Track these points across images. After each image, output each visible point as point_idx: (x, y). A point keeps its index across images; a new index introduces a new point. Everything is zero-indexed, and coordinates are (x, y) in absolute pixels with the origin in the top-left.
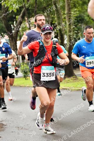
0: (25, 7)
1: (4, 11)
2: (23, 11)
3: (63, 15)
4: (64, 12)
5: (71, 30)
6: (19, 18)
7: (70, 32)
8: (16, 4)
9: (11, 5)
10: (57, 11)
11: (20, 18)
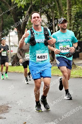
0: (32, 4)
2: (30, 7)
3: (64, 11)
4: (65, 9)
5: (71, 24)
7: (70, 26)
9: (19, 1)
11: (27, 13)
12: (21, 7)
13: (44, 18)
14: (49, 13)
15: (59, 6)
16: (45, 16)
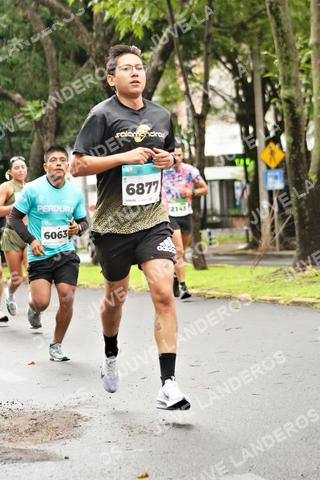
0: (173, 21)
1: (102, 34)
3: (301, 49)
4: (306, 41)
6: (152, 60)
8: (140, 10)
9: (124, 12)
10: (282, 36)
11: (156, 58)
12: (129, 34)
13: (221, 77)
14: (240, 58)
15: (282, 31)
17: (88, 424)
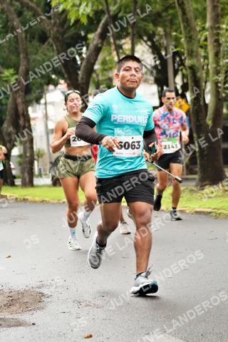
0: (109, 11)
1: (58, 21)
2: (103, 22)
3: (200, 31)
4: (203, 25)
5: (219, 68)
6: (94, 39)
7: (217, 73)
8: (85, 3)
9: (74, 5)
10: (187, 22)
11: (96, 38)
12: (77, 21)
13: (143, 51)
14: (157, 38)
15: (187, 18)
16: (147, 47)
17: (49, 300)
